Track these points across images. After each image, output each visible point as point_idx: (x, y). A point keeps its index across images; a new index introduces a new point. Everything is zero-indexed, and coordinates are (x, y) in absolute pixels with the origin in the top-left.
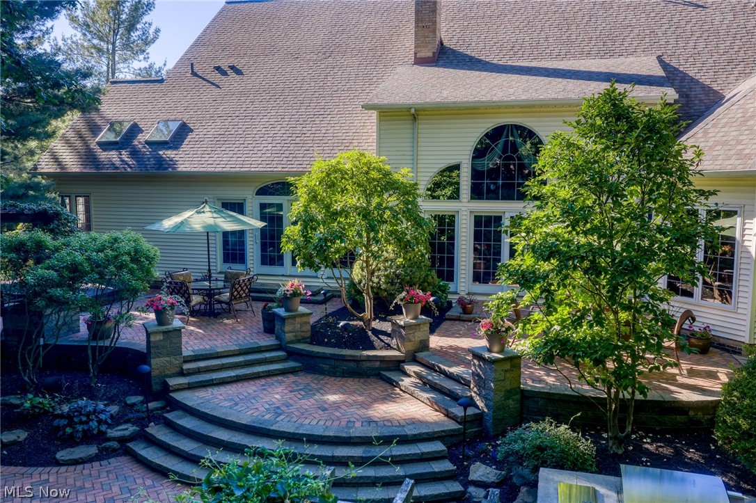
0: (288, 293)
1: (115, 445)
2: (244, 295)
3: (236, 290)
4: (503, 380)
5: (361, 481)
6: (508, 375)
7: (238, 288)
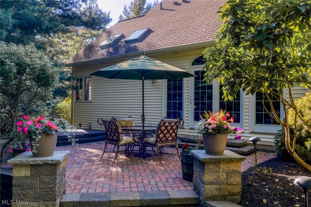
0: (210, 127)
2: (170, 138)
3: (162, 132)
7: (164, 130)
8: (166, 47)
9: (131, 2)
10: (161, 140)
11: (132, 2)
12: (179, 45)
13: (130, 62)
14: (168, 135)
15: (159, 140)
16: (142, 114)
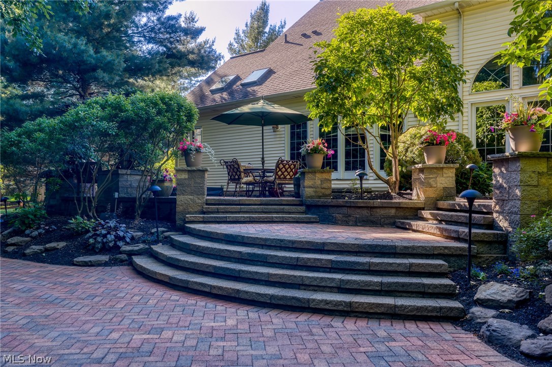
0: (309, 148)
1: (124, 257)
3: (280, 170)
4: (535, 186)
5: (323, 284)
6: (543, 180)
7: (282, 168)
8: (289, 91)
9: (245, 23)
10: (279, 177)
11: (247, 23)
12: (302, 89)
13: (250, 106)
14: (286, 173)
15: (277, 177)
16: (261, 156)
